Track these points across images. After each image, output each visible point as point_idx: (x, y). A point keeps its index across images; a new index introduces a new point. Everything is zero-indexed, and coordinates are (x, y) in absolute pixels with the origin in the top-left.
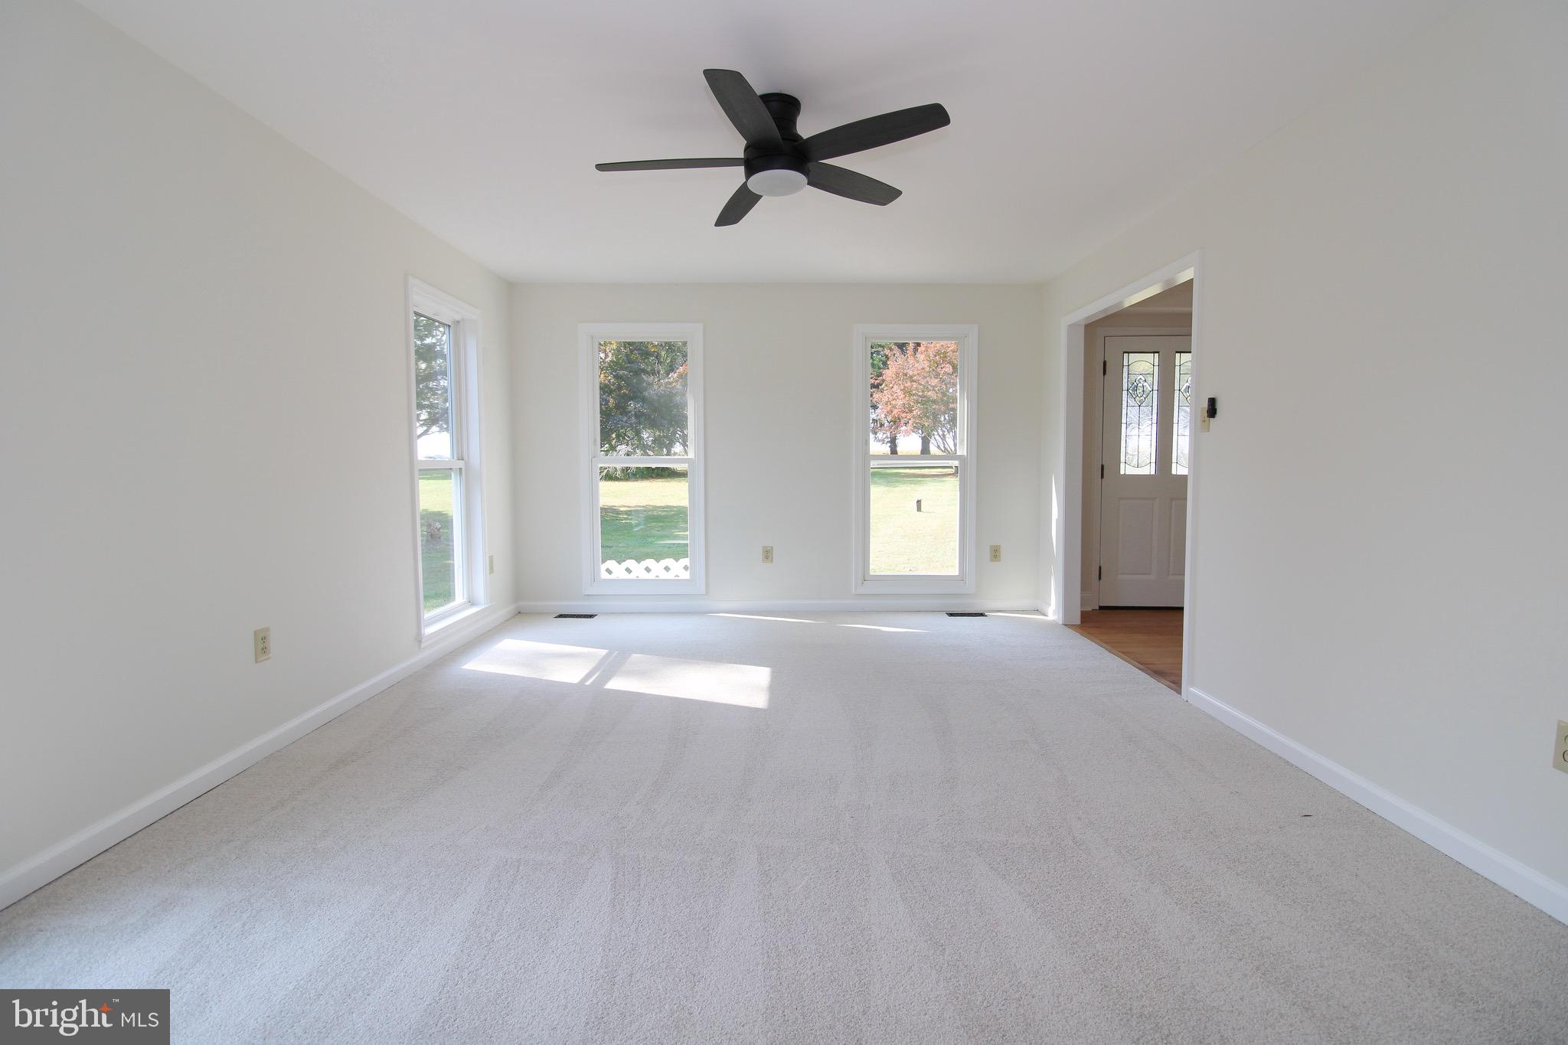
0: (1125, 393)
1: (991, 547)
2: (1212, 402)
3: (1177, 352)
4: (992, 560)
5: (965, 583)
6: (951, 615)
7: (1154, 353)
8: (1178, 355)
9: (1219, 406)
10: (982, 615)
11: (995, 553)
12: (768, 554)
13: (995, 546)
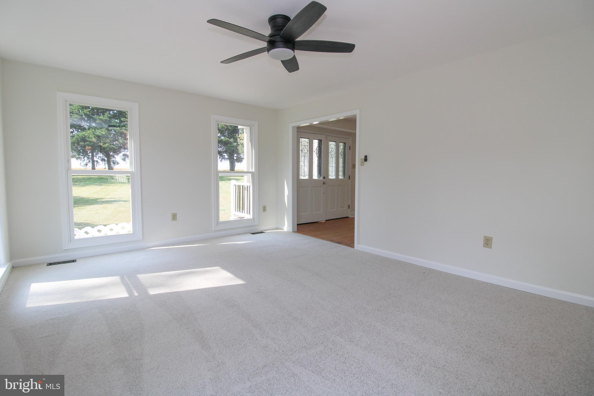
0: (300, 151)
1: (263, 206)
2: (366, 157)
3: (314, 139)
4: (263, 211)
5: (255, 221)
6: (253, 234)
7: (308, 139)
8: (314, 140)
9: (368, 158)
10: (262, 232)
11: (264, 209)
12: (174, 217)
13: (264, 206)
